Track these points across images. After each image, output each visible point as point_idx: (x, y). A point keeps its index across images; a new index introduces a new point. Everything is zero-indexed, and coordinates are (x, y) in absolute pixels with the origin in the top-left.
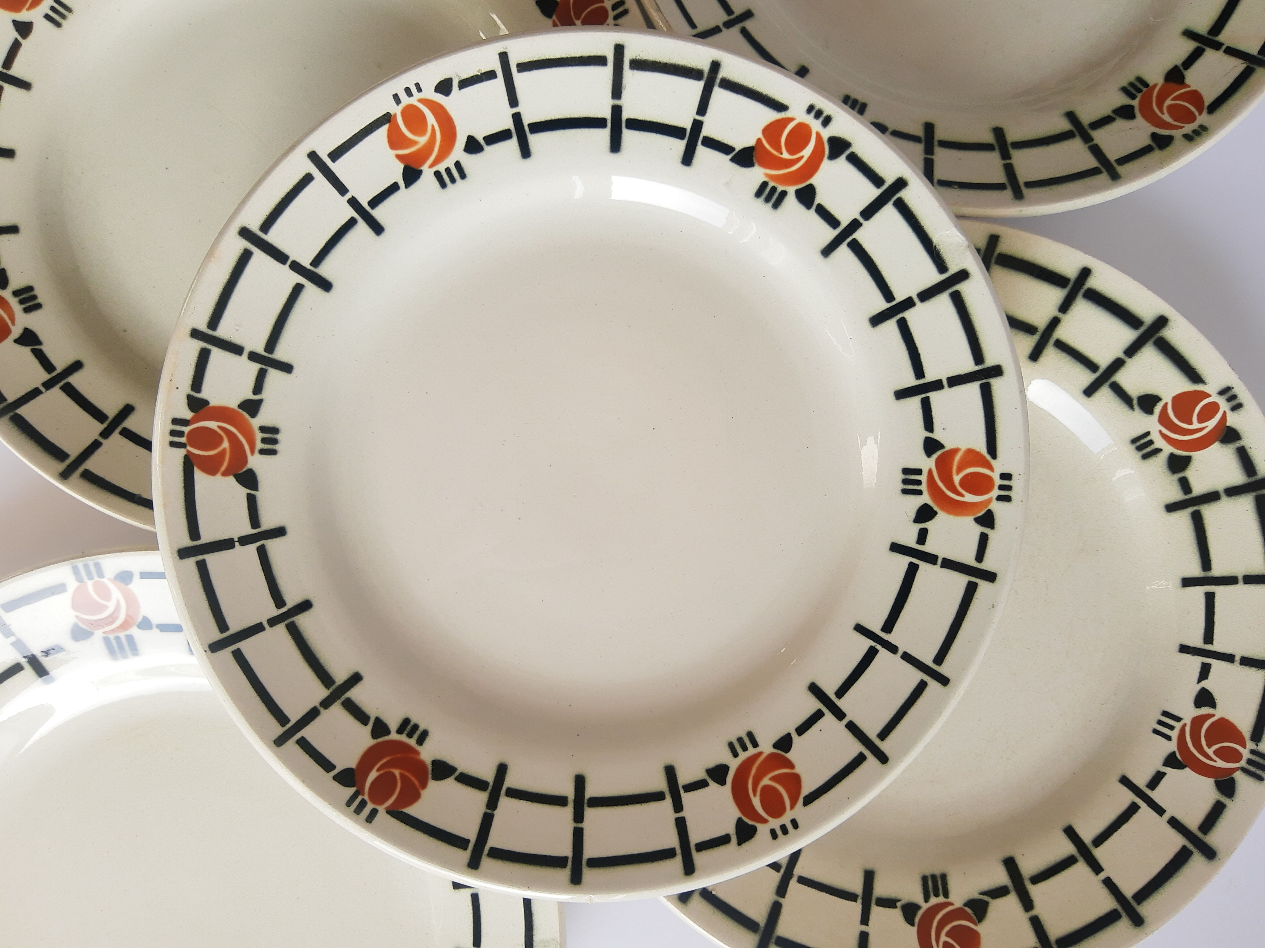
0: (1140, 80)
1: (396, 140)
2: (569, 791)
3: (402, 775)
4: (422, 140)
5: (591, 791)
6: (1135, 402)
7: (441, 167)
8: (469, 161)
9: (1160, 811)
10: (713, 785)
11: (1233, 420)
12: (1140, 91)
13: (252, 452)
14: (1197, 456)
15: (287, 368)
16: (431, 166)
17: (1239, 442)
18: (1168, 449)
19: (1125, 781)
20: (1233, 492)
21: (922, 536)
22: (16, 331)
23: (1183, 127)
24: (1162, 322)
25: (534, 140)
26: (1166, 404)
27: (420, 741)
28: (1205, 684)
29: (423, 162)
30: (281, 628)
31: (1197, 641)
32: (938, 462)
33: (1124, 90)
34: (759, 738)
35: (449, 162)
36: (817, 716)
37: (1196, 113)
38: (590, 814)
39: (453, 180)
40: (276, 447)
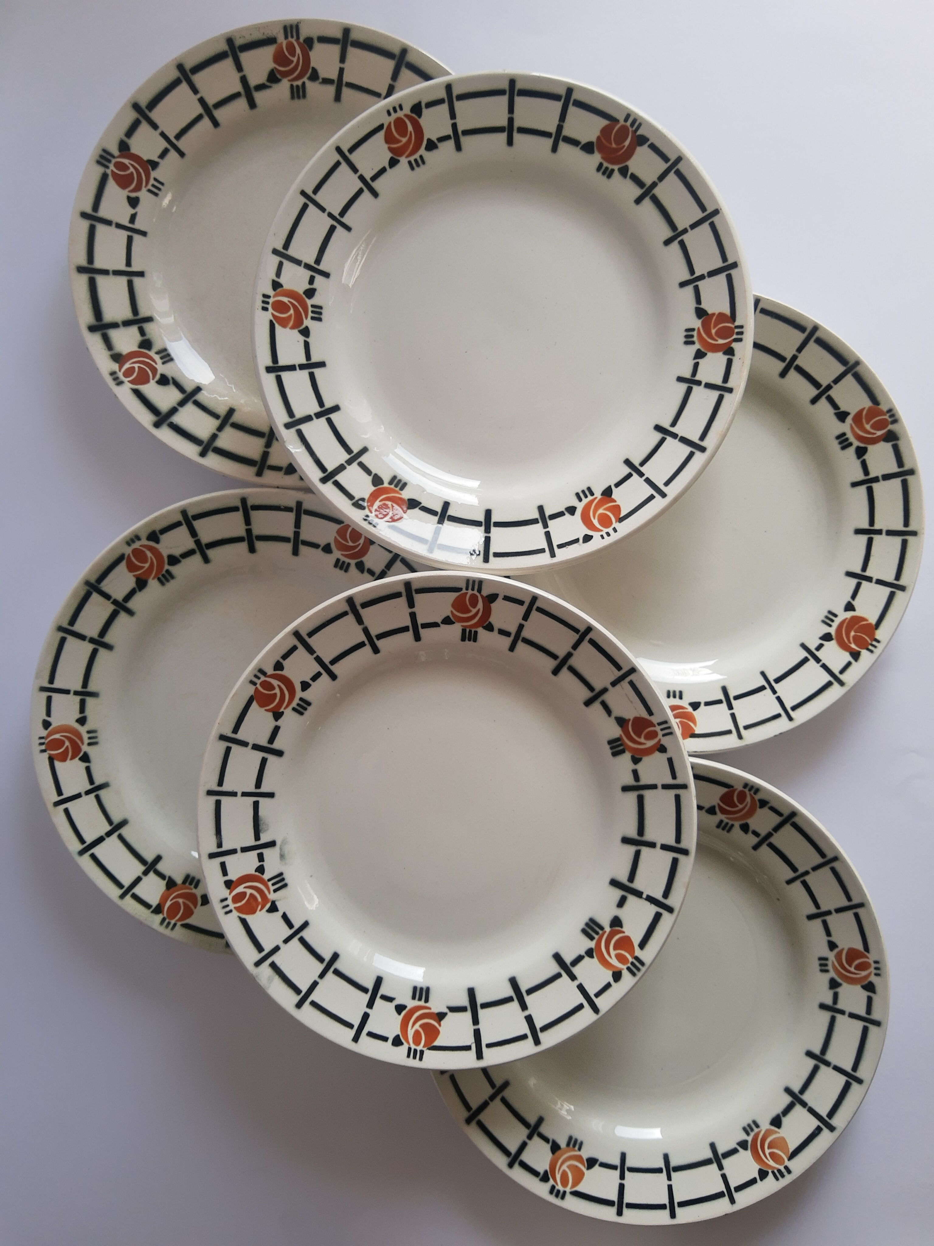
0: (162, 584)
1: (616, 509)
2: (517, 137)
3: (611, 144)
4: (601, 511)
5: (503, 136)
6: (171, 381)
7: (590, 498)
8: (574, 502)
9: (163, 135)
10: (434, 139)
11: (115, 367)
12: (163, 575)
13: (699, 329)
14: (135, 348)
15: (680, 379)
16: (596, 498)
17: (111, 354)
18: (152, 353)
19: (182, 154)
20: (115, 325)
21: (312, 280)
22: (849, 419)
23: (141, 546)
24: (157, 425)
25: (536, 515)
26: (153, 379)
27: (601, 165)
28: (133, 211)
29: (600, 500)
30: (680, 228)
31: (137, 238)
32: (302, 323)
33: (172, 577)
34: (407, 165)
35: (585, 501)
36: (374, 178)
37: (131, 555)
38: (504, 123)
39: (583, 492)
40: (686, 333)
